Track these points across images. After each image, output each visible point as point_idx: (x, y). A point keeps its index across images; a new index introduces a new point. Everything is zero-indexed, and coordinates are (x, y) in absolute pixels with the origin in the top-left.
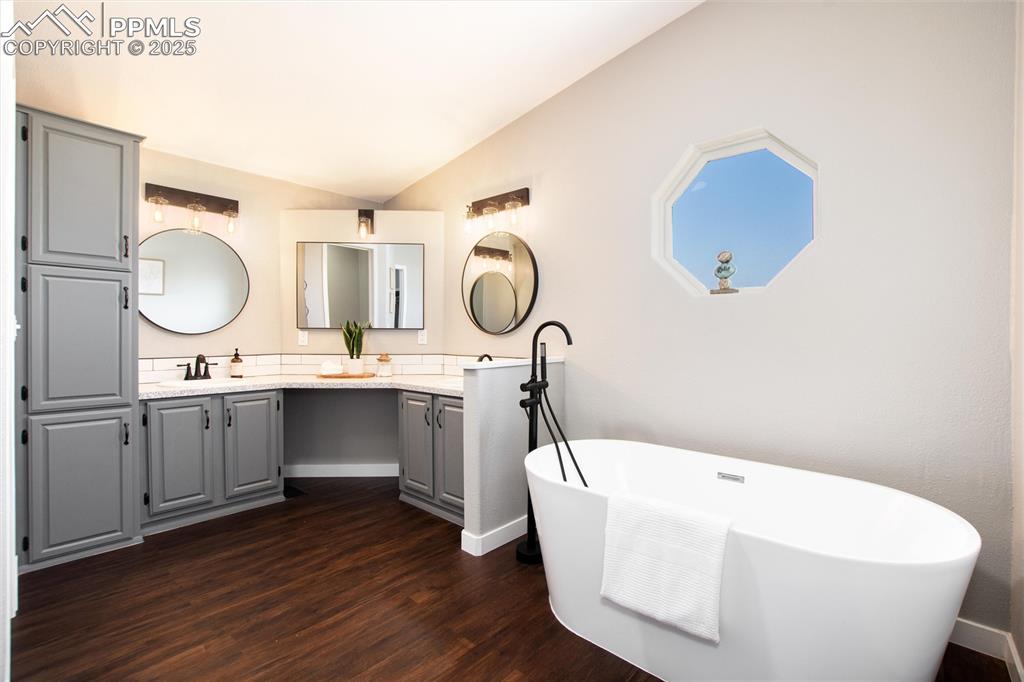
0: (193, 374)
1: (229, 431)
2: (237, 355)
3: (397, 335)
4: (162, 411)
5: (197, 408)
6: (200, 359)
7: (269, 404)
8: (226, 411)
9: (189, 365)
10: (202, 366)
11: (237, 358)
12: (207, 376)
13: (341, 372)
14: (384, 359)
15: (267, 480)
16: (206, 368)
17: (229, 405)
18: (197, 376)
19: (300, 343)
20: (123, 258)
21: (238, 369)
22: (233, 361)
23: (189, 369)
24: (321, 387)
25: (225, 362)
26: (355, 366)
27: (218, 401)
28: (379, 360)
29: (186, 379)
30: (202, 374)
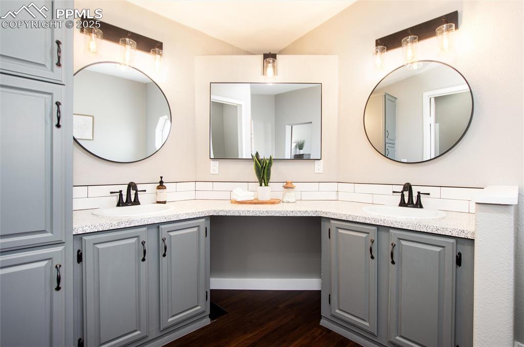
0: (125, 201)
1: (164, 260)
2: (161, 182)
3: (300, 165)
4: (99, 246)
5: (134, 240)
6: (132, 186)
7: (199, 231)
8: (161, 241)
9: (121, 191)
10: (133, 192)
11: (161, 185)
12: (136, 202)
13: (252, 198)
14: (288, 186)
15: (197, 306)
16: (136, 195)
17: (163, 234)
18: (128, 203)
19: (211, 172)
20: (55, 66)
21: (163, 195)
22: (158, 188)
23: (121, 195)
24: (247, 214)
25: (151, 188)
26: (265, 193)
27: (154, 231)
28: (285, 187)
29: (118, 205)
30: (133, 200)
